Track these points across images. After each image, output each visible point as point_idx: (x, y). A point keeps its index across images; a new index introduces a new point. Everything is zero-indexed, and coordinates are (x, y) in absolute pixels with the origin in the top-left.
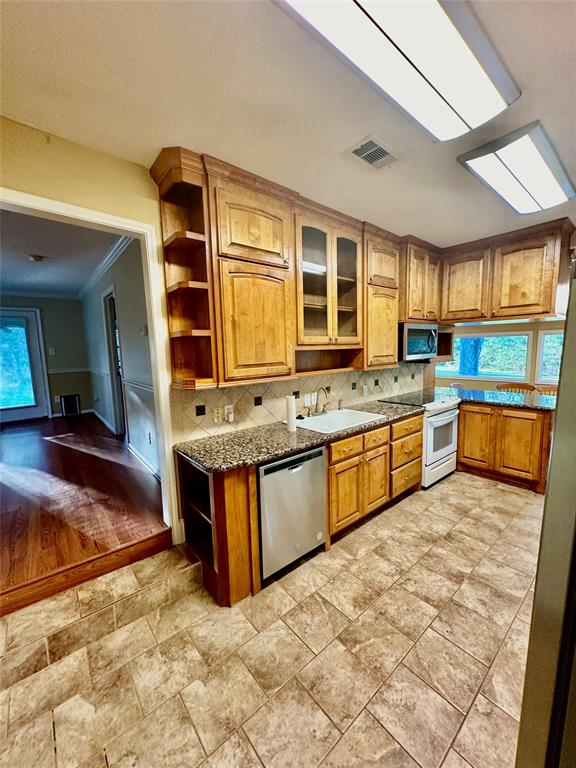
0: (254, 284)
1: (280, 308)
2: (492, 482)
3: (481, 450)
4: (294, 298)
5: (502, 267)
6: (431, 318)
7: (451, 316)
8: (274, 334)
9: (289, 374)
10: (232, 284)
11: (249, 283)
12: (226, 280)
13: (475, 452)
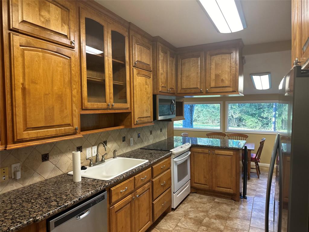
0: (44, 58)
1: (67, 79)
2: (212, 198)
3: (205, 177)
4: (79, 72)
5: (211, 63)
6: (172, 92)
7: (183, 91)
8: (62, 101)
9: (75, 133)
10: (23, 56)
11: (39, 56)
12: (17, 51)
13: (201, 179)
